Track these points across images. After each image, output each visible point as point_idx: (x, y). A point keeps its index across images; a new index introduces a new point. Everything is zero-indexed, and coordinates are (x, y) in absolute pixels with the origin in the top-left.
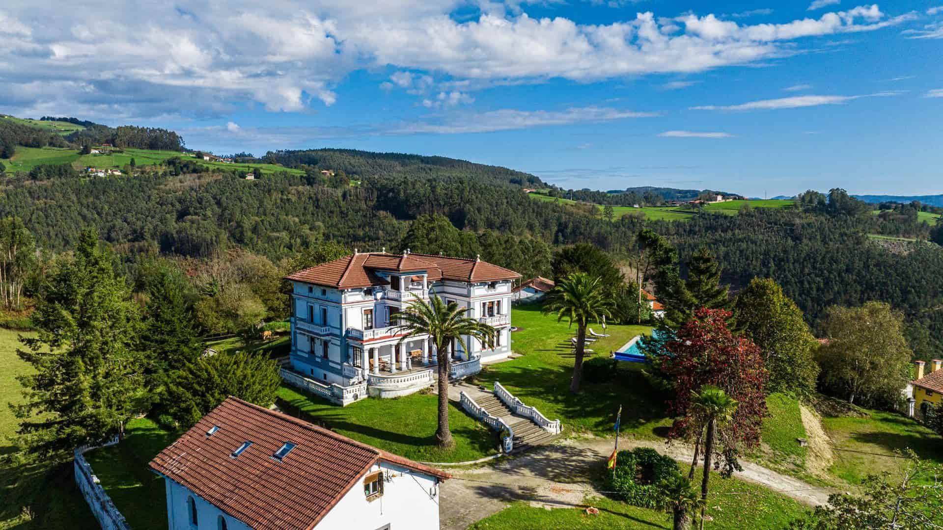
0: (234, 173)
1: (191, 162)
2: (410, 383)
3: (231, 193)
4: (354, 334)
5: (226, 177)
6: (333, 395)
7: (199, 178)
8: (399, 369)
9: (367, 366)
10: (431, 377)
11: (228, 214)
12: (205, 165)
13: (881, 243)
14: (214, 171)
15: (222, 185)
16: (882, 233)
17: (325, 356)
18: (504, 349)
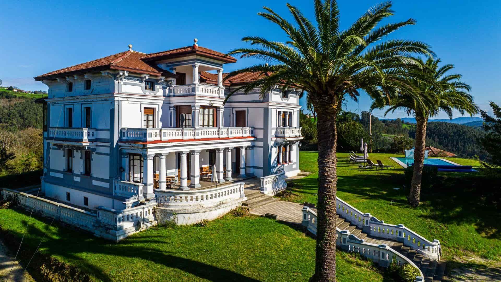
0: (33, 99)
1: (5, 92)
2: (218, 200)
3: (30, 110)
4: (131, 136)
5: (28, 101)
6: (98, 224)
7: (9, 101)
8: (191, 186)
9: (150, 180)
10: (242, 192)
11: (28, 123)
12: (14, 94)
13: (388, 138)
14: (20, 98)
15: (24, 106)
16: (388, 133)
17: (87, 172)
18: (294, 166)
